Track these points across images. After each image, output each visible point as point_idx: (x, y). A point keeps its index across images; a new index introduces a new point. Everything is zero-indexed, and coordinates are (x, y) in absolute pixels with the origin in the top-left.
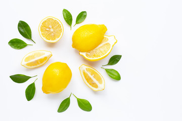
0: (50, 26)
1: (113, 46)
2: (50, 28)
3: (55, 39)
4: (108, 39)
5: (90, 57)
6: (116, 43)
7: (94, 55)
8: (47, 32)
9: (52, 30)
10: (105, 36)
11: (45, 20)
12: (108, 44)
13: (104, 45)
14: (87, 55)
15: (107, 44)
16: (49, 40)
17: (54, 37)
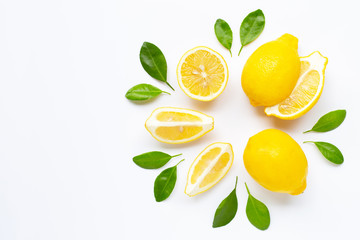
0: (202, 67)
1: (324, 72)
2: (200, 71)
3: (208, 94)
4: (308, 63)
5: (290, 112)
6: (326, 63)
7: (297, 106)
8: (193, 78)
9: (204, 75)
10: (301, 60)
11: (193, 52)
12: (313, 72)
13: (307, 77)
14: (281, 110)
15: (310, 73)
16: (196, 94)
17: (207, 90)
